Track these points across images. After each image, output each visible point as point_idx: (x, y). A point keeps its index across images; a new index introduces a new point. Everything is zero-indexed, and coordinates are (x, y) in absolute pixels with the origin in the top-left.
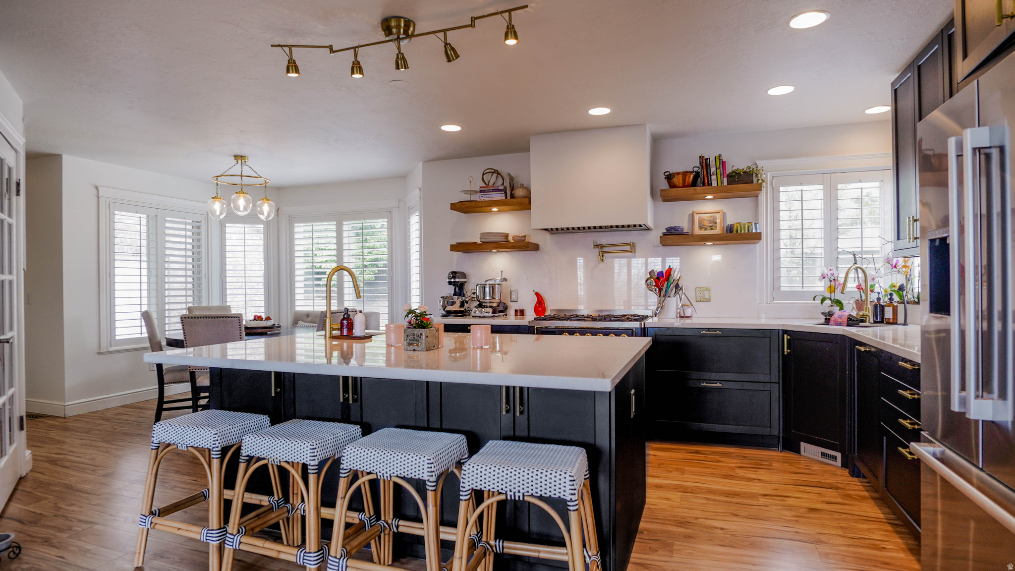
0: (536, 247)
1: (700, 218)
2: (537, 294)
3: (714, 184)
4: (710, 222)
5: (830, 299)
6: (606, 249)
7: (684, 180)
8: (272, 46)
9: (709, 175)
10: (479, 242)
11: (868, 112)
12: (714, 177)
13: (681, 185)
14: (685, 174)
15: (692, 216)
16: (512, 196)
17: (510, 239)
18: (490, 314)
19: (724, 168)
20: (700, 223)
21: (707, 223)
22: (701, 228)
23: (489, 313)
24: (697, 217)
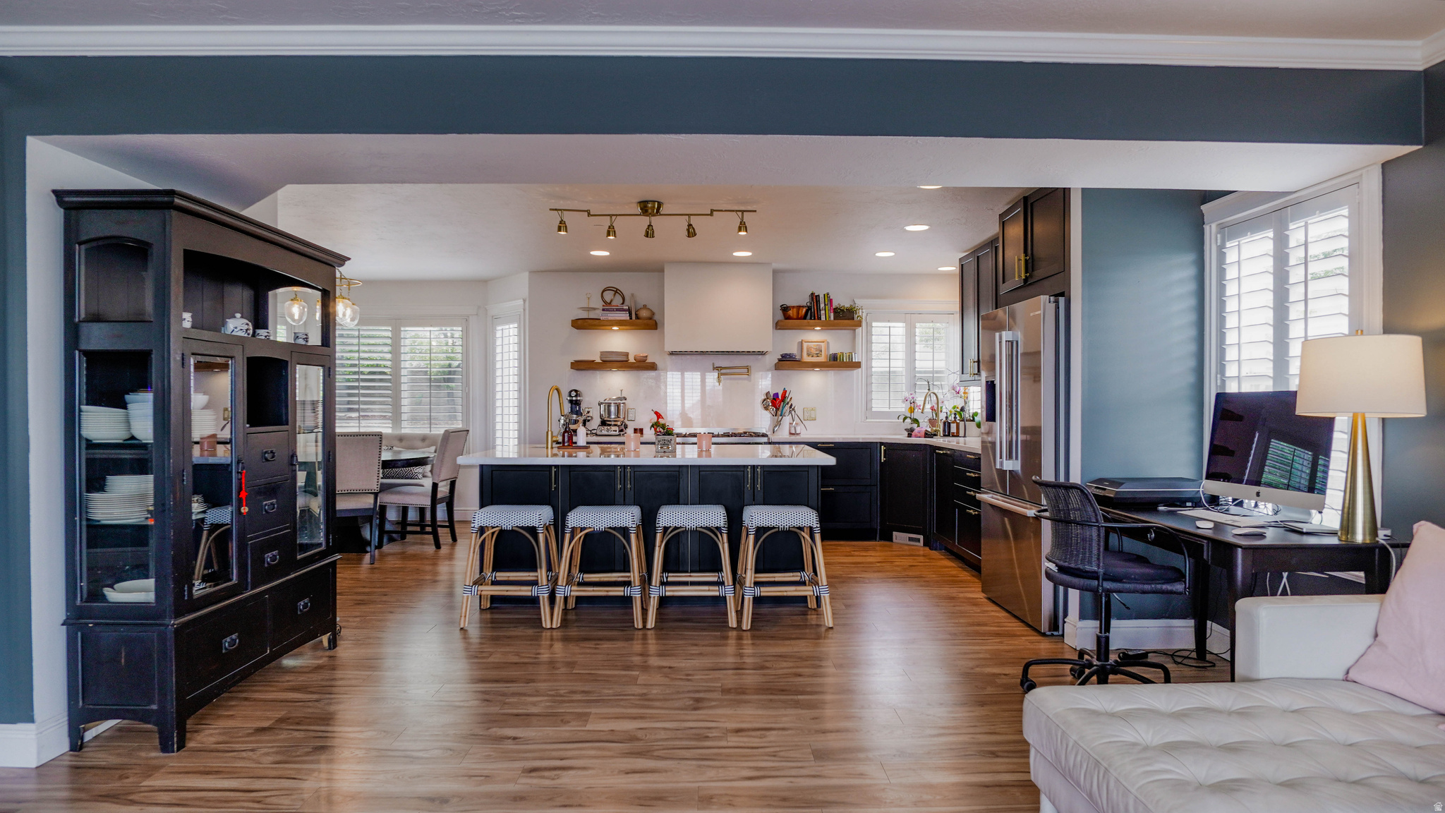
0: (653, 367)
1: (808, 346)
2: (656, 413)
3: (823, 318)
4: (816, 350)
5: (911, 418)
6: (723, 371)
7: (798, 313)
8: (551, 209)
9: (819, 310)
10: (598, 360)
11: (941, 269)
12: (823, 312)
13: (795, 317)
14: (799, 307)
15: (801, 343)
16: (637, 317)
17: (632, 360)
18: (617, 433)
19: (831, 305)
20: (808, 351)
21: (814, 351)
22: (808, 355)
23: (616, 431)
24: (805, 345)
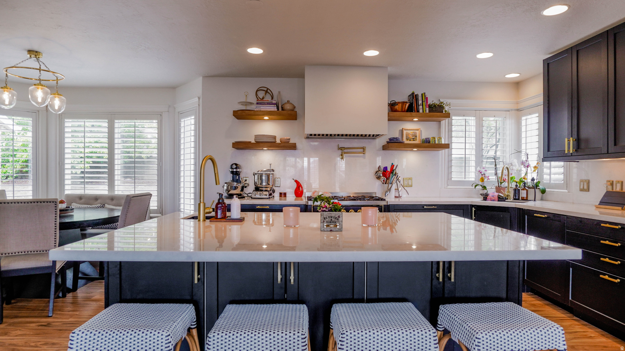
0: (293, 147)
1: (407, 133)
2: (296, 181)
3: (421, 111)
4: (413, 136)
5: (482, 186)
6: (346, 151)
7: (402, 107)
9: (417, 105)
10: (253, 141)
11: (507, 76)
12: (421, 107)
13: (400, 110)
14: (404, 103)
15: (402, 131)
16: (283, 109)
17: (278, 141)
18: (268, 196)
19: (427, 102)
20: (406, 136)
21: (411, 137)
22: (407, 139)
24: (405, 132)
